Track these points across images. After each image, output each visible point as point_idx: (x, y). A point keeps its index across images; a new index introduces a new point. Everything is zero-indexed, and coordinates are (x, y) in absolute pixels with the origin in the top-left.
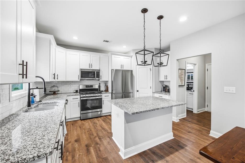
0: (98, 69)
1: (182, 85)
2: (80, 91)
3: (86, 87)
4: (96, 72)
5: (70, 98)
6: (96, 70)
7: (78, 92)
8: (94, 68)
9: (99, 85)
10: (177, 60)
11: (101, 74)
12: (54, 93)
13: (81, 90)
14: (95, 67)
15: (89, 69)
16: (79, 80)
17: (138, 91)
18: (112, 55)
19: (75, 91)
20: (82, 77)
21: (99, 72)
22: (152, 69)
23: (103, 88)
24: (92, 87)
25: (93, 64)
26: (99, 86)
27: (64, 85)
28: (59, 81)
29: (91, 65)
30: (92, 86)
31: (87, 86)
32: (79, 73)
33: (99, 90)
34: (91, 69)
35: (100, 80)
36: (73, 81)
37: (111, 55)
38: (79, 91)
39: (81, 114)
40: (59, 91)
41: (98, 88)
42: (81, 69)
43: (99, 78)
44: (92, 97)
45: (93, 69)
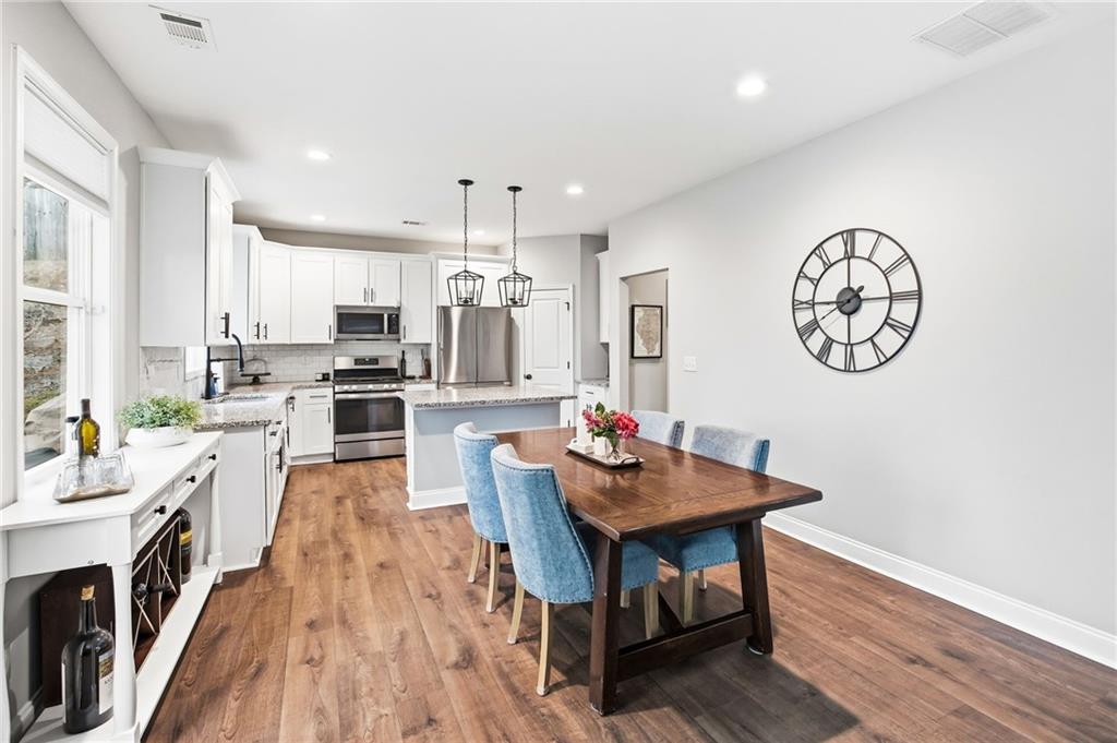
0: (395, 305)
1: (651, 355)
2: (335, 376)
3: (356, 364)
4: (386, 316)
5: (302, 396)
6: (386, 308)
7: (328, 380)
8: (379, 302)
9: (400, 356)
10: (623, 279)
11: (403, 322)
12: (256, 381)
13: (338, 373)
14: (385, 300)
15: (365, 304)
16: (332, 342)
17: (529, 377)
18: (440, 261)
19: (320, 377)
20: (340, 331)
21: (397, 316)
22: (571, 305)
23: (414, 367)
24: (377, 364)
25: (376, 290)
26: (403, 361)
27: (284, 357)
28: (268, 345)
29: (369, 293)
30: (375, 361)
31: (357, 361)
32: (330, 320)
33: (399, 374)
34: (371, 304)
35: (403, 341)
36: (312, 345)
37: (437, 259)
38: (332, 378)
39: (335, 443)
40: (269, 374)
41: (396, 367)
42: (338, 307)
43: (398, 332)
44: (370, 392)
45: (377, 305)
